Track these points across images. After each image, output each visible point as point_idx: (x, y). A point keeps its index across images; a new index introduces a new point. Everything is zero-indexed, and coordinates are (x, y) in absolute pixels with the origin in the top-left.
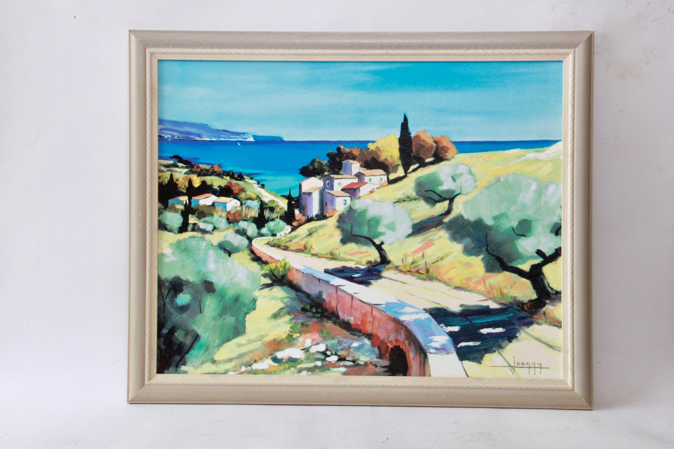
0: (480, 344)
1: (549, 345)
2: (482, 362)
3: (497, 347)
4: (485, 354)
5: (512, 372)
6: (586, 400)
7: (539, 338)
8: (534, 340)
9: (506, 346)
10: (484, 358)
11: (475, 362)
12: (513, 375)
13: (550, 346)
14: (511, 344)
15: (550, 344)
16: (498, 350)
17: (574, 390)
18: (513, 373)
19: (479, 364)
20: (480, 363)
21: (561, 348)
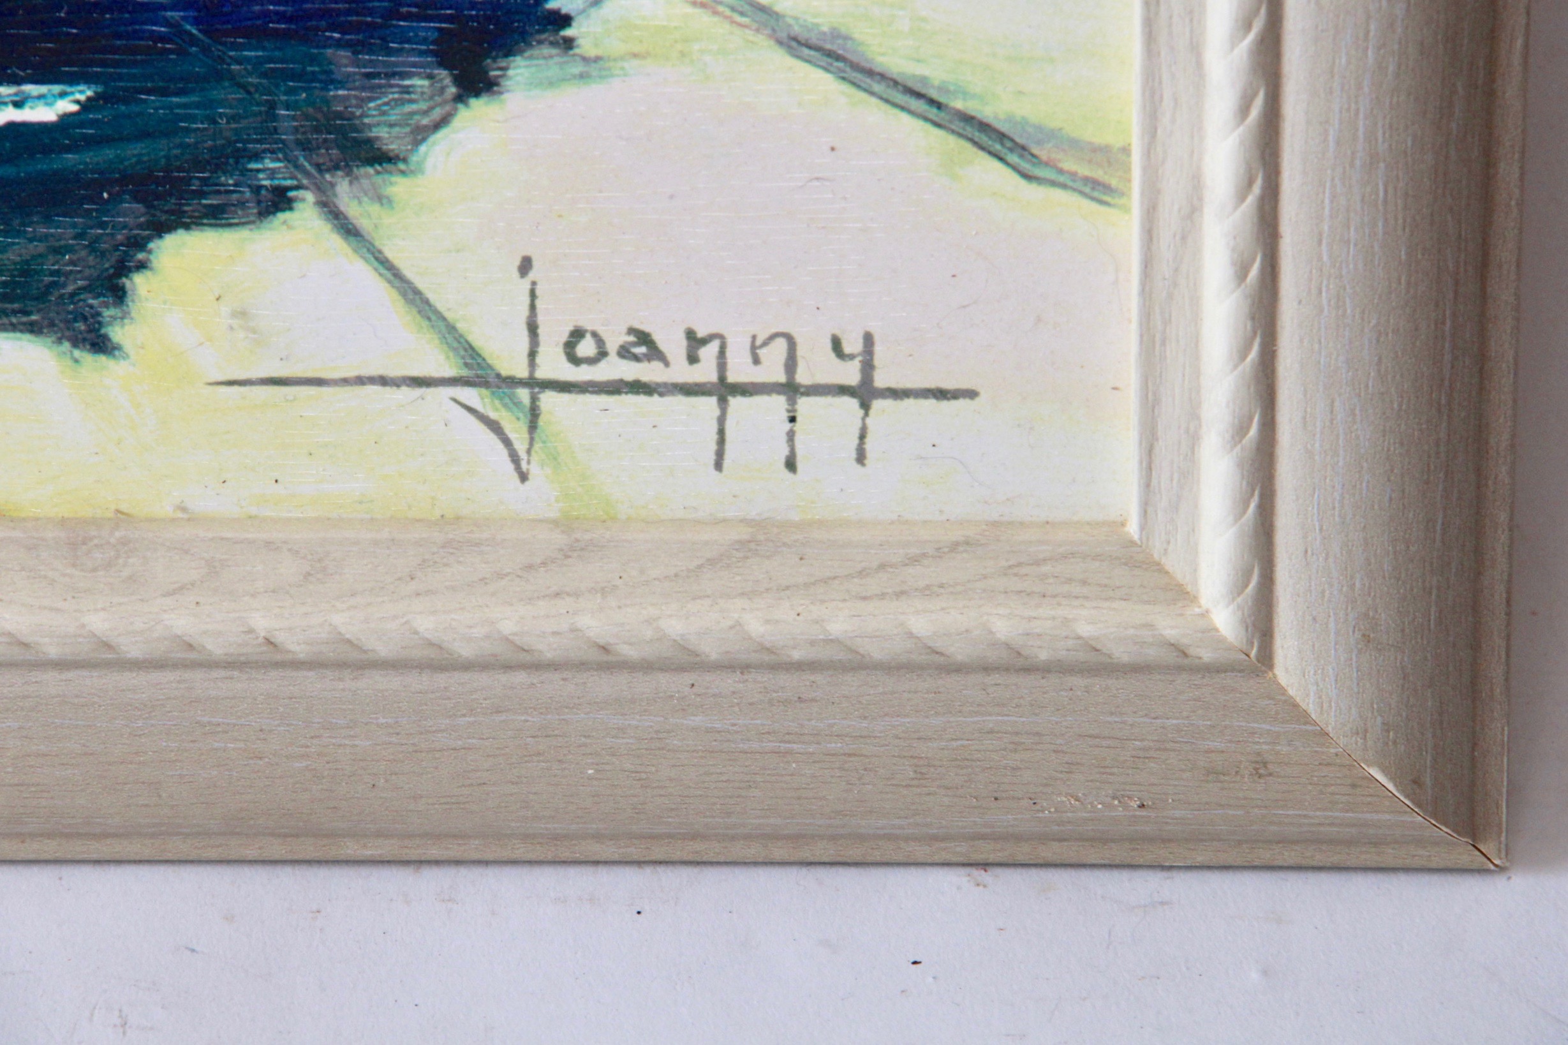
0: (86, 106)
1: (967, 119)
2: (116, 333)
3: (305, 146)
4: (161, 229)
5: (507, 442)
6: (1413, 784)
7: (835, 34)
8: (780, 59)
9: (421, 134)
10: (139, 284)
11: (33, 329)
12: (523, 477)
13: (984, 127)
14: (479, 108)
15: (987, 112)
16: (319, 189)
17: (1266, 657)
18: (515, 458)
19: (88, 359)
20: (100, 344)
21: (1126, 150)
